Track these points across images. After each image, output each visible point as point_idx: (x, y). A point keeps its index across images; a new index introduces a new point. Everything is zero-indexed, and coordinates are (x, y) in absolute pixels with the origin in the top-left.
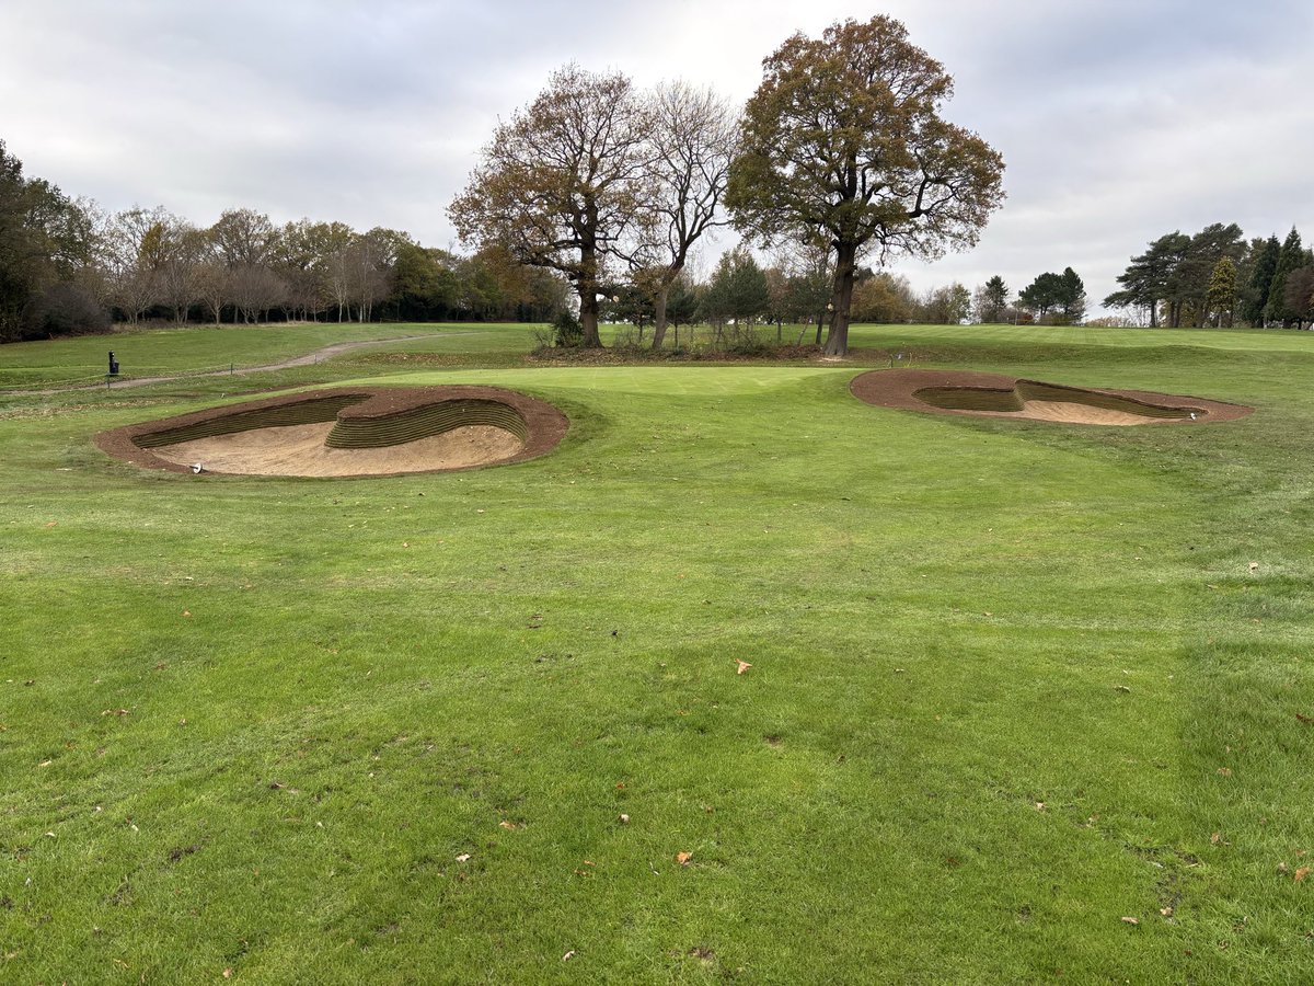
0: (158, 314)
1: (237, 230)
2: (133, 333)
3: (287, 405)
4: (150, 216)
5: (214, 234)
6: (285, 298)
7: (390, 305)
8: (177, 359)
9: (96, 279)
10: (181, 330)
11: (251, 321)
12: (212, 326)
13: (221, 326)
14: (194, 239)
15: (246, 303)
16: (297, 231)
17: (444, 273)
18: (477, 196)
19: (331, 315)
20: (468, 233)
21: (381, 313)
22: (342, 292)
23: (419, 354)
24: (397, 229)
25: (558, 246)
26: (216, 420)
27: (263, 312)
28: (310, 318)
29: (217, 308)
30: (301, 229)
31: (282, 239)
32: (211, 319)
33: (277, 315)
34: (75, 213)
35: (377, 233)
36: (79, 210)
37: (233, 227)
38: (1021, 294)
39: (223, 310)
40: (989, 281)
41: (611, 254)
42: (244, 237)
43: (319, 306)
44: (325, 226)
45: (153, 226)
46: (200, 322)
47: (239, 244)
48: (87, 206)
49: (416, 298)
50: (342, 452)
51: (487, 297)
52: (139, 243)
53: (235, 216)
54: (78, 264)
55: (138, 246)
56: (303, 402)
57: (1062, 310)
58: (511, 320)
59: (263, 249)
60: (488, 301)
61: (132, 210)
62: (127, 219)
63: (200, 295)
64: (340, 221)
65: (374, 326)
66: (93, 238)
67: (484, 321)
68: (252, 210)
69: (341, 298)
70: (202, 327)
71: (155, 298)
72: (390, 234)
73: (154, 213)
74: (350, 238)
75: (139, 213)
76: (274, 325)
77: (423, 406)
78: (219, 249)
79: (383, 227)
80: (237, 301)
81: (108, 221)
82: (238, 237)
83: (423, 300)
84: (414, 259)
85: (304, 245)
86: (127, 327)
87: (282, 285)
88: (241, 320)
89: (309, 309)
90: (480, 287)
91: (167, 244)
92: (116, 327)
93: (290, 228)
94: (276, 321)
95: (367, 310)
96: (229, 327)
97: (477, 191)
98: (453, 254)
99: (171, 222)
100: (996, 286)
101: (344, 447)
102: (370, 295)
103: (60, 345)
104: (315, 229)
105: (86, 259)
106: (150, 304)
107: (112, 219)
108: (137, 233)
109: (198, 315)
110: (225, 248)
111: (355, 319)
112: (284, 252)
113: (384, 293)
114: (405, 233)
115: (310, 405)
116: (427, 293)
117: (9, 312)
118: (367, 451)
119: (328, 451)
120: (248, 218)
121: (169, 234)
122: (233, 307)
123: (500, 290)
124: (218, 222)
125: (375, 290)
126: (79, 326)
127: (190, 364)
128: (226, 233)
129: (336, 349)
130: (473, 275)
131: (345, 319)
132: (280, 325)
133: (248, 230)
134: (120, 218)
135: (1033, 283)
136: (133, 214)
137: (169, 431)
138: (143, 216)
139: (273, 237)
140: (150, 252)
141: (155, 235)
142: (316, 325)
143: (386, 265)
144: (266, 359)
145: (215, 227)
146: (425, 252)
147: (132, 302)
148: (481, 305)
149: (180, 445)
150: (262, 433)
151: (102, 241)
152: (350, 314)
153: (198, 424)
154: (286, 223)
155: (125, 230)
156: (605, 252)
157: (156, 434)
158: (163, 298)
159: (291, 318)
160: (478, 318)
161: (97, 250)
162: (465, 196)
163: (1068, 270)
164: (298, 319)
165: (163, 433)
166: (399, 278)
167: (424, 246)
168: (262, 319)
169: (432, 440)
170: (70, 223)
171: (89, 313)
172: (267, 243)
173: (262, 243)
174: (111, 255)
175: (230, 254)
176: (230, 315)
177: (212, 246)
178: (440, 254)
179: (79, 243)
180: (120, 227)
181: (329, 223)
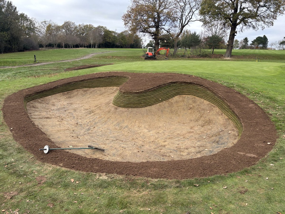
0: (50, 46)
1: (68, 26)
2: (44, 50)
3: (90, 79)
4: (48, 22)
5: (63, 27)
6: (79, 42)
7: (102, 44)
8: (54, 57)
9: (36, 37)
10: (55, 50)
11: (71, 47)
12: (62, 49)
13: (65, 49)
14: (58, 28)
15: (70, 43)
16: (81, 26)
17: (114, 36)
18: (130, 13)
19: (89, 46)
20: (127, 24)
21: (101, 46)
22: (92, 41)
23: (114, 56)
24: (104, 26)
25: (150, 27)
26: (62, 86)
27: (74, 45)
28: (85, 47)
29: (63, 44)
30: (82, 26)
31: (78, 28)
32: (62, 47)
33: (77, 46)
34: (31, 22)
35: (99, 27)
36: (32, 21)
37: (67, 25)
38: (252, 42)
39: (65, 45)
40: (244, 38)
41: (163, 30)
42: (69, 28)
43: (86, 44)
44: (87, 25)
45: (49, 25)
46: (60, 48)
47: (68, 30)
48: (34, 20)
49: (108, 43)
50: (123, 109)
51: (124, 42)
52: (46, 29)
53: (67, 23)
54: (32, 34)
55: (46, 30)
56: (97, 78)
57: (262, 46)
58: (129, 48)
59: (74, 30)
60: (124, 43)
61: (44, 21)
62: (43, 23)
63: (59, 41)
64: (91, 24)
65: (100, 49)
66: (35, 27)
67: (123, 48)
68: (71, 21)
69: (92, 42)
70: (60, 49)
71: (49, 42)
72: (102, 27)
73: (49, 22)
74: (93, 28)
75: (45, 22)
76: (76, 48)
77: (160, 86)
78: (64, 30)
79: (101, 26)
80: (68, 43)
81: (39, 23)
82: (68, 28)
83: (110, 43)
84: (108, 33)
85: (83, 29)
86: (43, 49)
87: (78, 39)
88: (69, 47)
89: (84, 45)
90: (122, 40)
91: (52, 29)
92: (40, 49)
93: (80, 25)
94: (77, 47)
95: (97, 45)
96: (66, 49)
97: (130, 12)
98: (116, 32)
99: (53, 24)
100: (246, 40)
101: (124, 107)
102: (98, 42)
103: (27, 53)
104: (85, 26)
105: (34, 32)
106: (48, 43)
107: (40, 23)
108: (45, 26)
109: (59, 46)
110: (65, 30)
111: (95, 47)
112: (78, 31)
113: (101, 41)
114: (105, 27)
115: (100, 79)
116: (111, 41)
117: (15, 44)
118: (135, 109)
119: (116, 109)
120: (70, 23)
121: (53, 27)
122: (67, 44)
123: (127, 41)
124: (63, 24)
125: (100, 40)
126: (32, 48)
127: (57, 58)
128: (65, 26)
129: (92, 54)
130: (121, 37)
131: (92, 47)
132: (78, 49)
133: (70, 26)
134: (42, 23)
135: (255, 39)
136: (44, 22)
137: (42, 92)
138: (47, 22)
139: (76, 28)
140: (48, 31)
141: (49, 27)
142: (86, 49)
143: (101, 34)
144: (75, 57)
145: (63, 25)
146: (110, 31)
147: (44, 43)
148: (122, 44)
149: (47, 98)
150: (81, 91)
151: (38, 28)
152: (94, 46)
153: (55, 88)
154: (79, 24)
155: (43, 26)
156: (161, 29)
157: (37, 93)
158: (51, 42)
159: (80, 47)
160: (122, 47)
161: (37, 31)
162: (127, 13)
163: (264, 36)
164: (82, 47)
165: (40, 92)
166: (104, 38)
167: (110, 30)
168: (74, 47)
169: (165, 104)
170: (30, 23)
171: (34, 45)
172: (75, 29)
173: (73, 29)
174: (40, 32)
175: (66, 32)
176: (67, 46)
177: (62, 30)
178: (114, 32)
179: (32, 28)
180: (42, 25)
181: (88, 24)
